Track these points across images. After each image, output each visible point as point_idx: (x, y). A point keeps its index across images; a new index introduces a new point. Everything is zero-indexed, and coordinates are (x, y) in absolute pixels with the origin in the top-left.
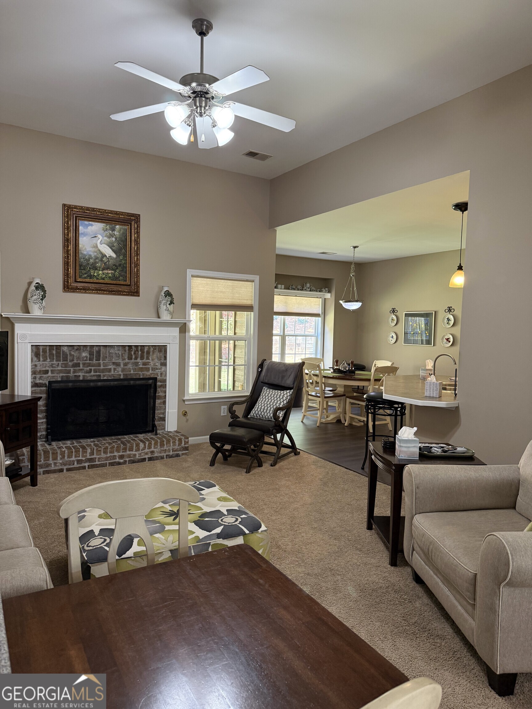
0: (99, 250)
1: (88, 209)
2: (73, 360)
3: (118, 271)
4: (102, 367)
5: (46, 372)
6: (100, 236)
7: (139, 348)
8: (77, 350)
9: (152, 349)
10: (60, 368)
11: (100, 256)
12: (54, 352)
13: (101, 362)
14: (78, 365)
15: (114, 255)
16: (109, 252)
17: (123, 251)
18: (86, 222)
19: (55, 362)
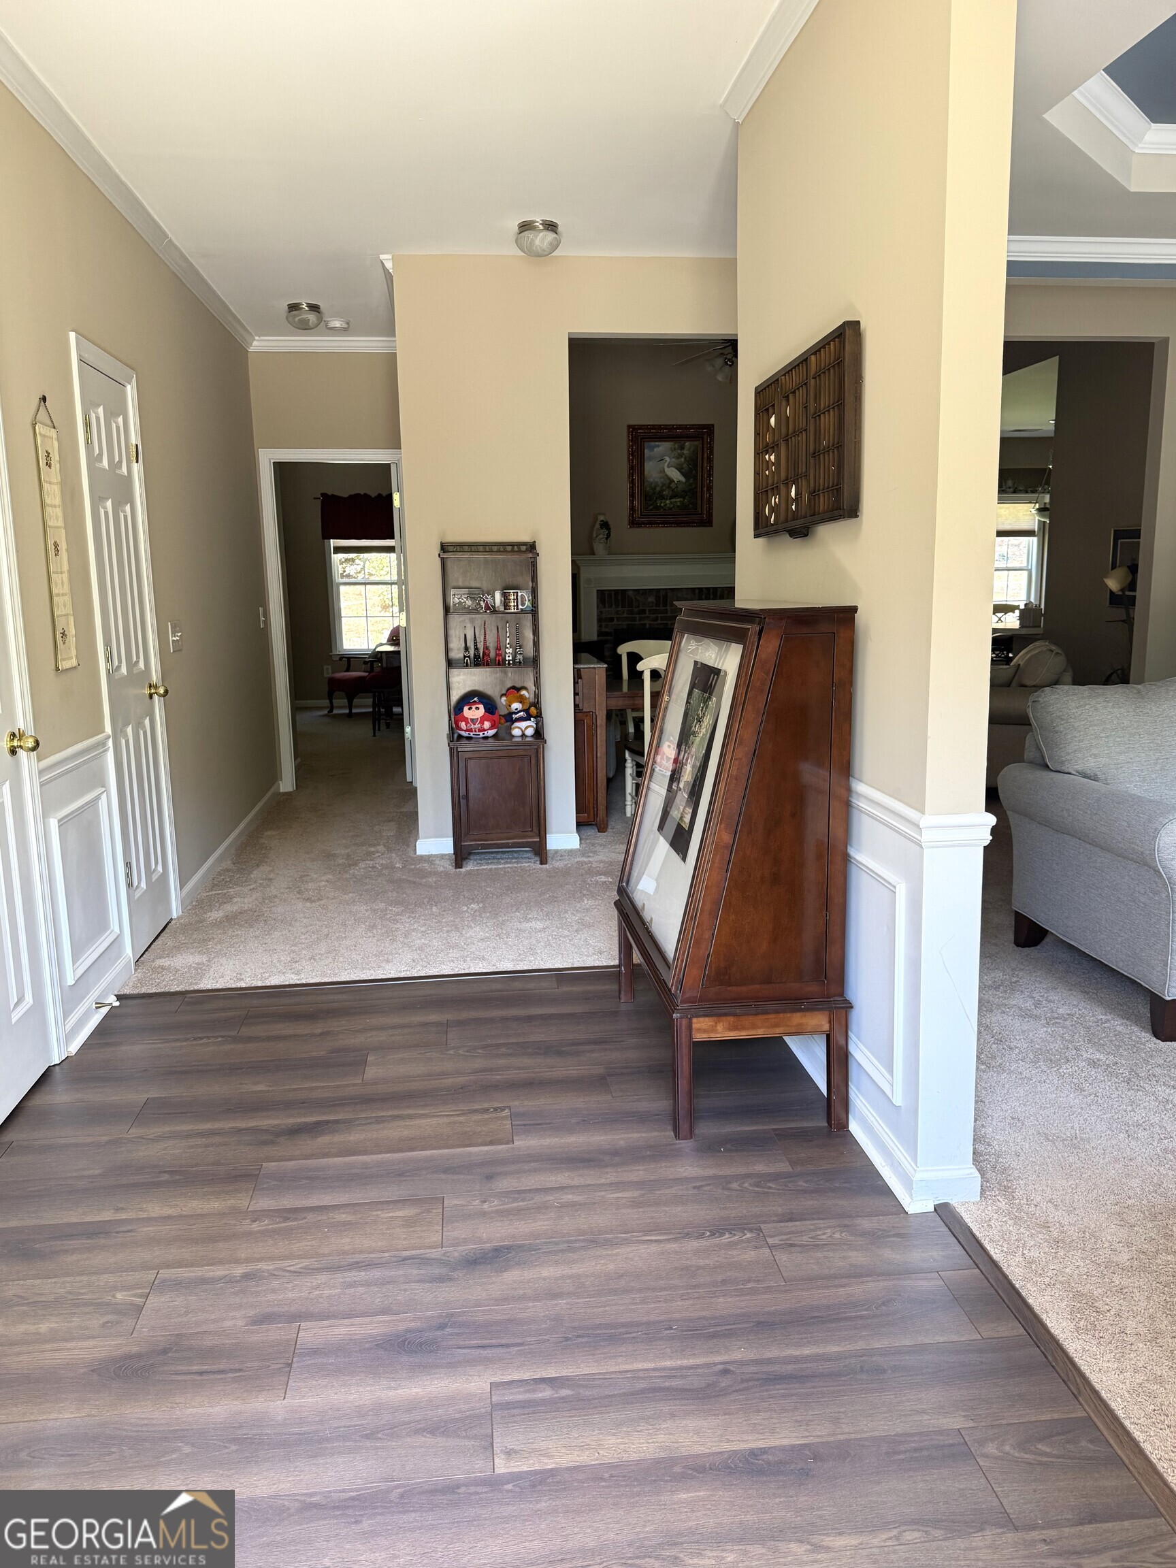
0: (666, 475)
1: (654, 427)
2: (638, 607)
3: (687, 497)
4: (669, 614)
5: (612, 620)
6: (667, 459)
7: (711, 590)
8: (642, 594)
9: (726, 592)
10: (625, 615)
11: (668, 481)
12: (620, 597)
13: (668, 608)
14: (643, 612)
15: (683, 479)
16: (676, 475)
17: (694, 472)
18: (652, 444)
19: (620, 609)
